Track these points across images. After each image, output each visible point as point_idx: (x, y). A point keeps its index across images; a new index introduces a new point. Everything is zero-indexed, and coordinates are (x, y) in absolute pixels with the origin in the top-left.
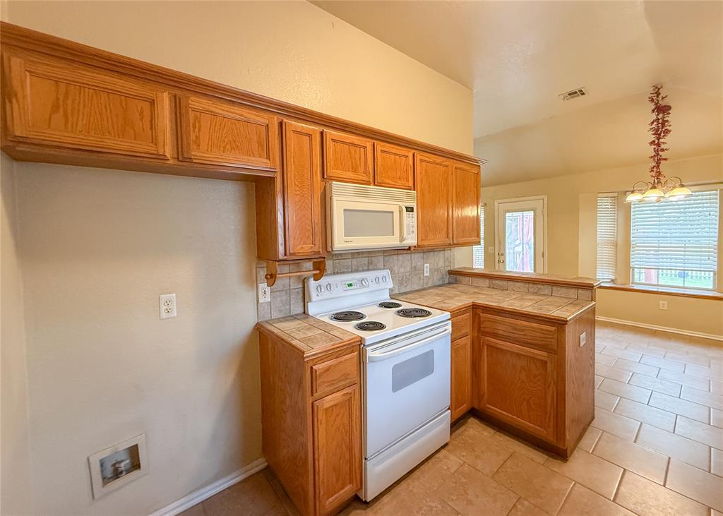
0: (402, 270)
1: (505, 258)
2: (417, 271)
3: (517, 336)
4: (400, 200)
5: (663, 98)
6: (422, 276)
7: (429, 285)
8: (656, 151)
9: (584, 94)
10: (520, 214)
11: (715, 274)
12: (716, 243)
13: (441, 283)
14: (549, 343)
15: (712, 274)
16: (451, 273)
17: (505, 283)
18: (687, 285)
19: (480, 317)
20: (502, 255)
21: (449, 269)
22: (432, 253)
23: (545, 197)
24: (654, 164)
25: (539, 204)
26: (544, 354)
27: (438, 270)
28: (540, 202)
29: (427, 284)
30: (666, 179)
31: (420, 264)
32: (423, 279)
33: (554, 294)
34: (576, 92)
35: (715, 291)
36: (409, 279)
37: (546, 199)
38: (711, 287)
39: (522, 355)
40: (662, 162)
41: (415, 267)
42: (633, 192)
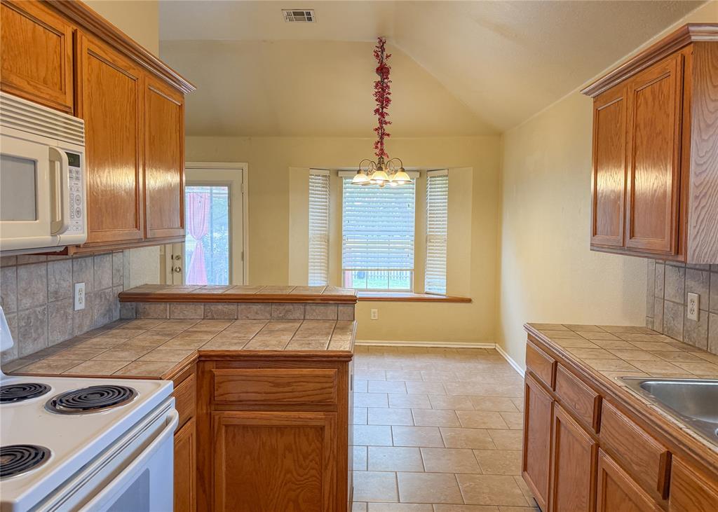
0: (27, 302)
1: (183, 263)
2: (61, 301)
3: (280, 396)
4: (52, 134)
5: (387, 57)
6: (70, 311)
7: (85, 329)
8: (381, 122)
9: (310, 19)
10: (207, 189)
11: (411, 273)
12: (413, 238)
13: (106, 321)
14: (327, 396)
15: (408, 272)
16: (125, 298)
17: (233, 307)
18: (369, 287)
19: (213, 376)
20: (178, 258)
21: (120, 290)
22: (89, 260)
23: (245, 166)
24: (378, 139)
25: (235, 176)
26: (321, 415)
27: (100, 295)
28: (237, 172)
29: (80, 326)
30: (388, 160)
31: (65, 284)
32: (73, 319)
33: (307, 317)
34: (302, 14)
35: (411, 291)
36: (42, 322)
37: (246, 169)
38: (408, 288)
39: (286, 427)
40: (386, 138)
41: (56, 292)
42: (359, 172)
